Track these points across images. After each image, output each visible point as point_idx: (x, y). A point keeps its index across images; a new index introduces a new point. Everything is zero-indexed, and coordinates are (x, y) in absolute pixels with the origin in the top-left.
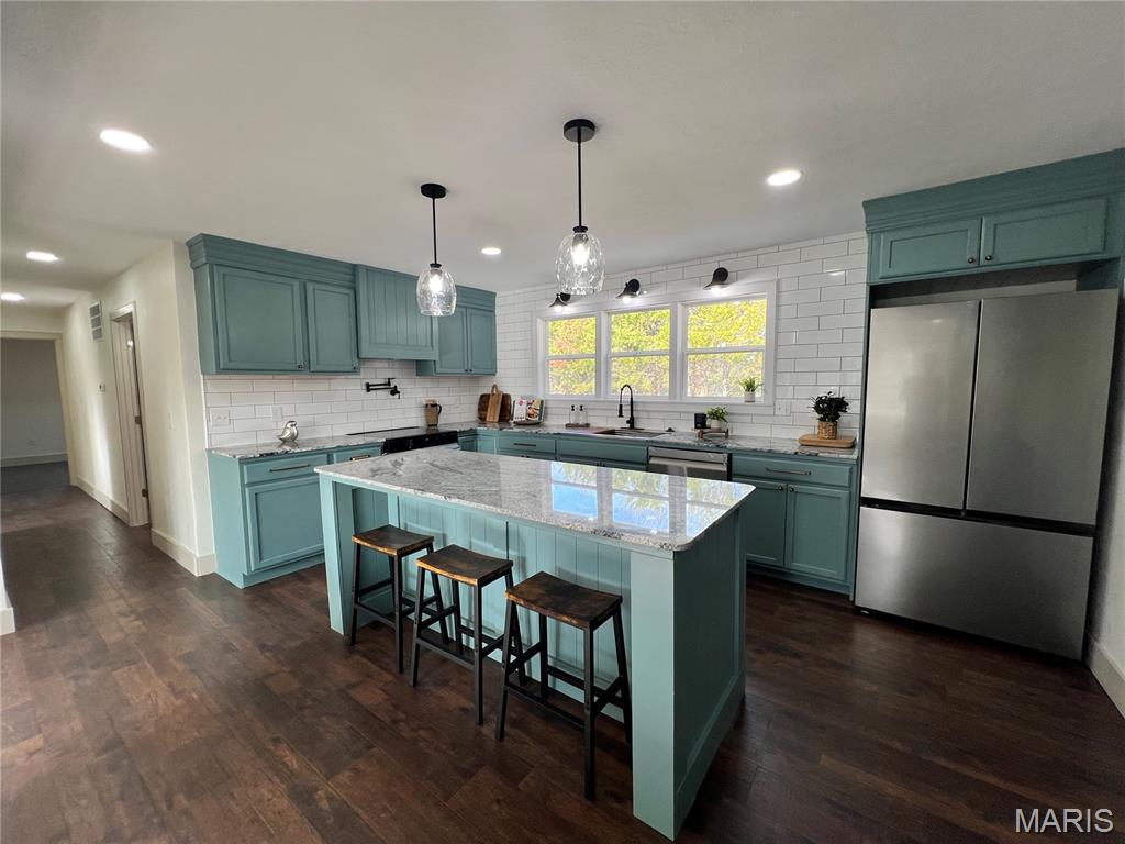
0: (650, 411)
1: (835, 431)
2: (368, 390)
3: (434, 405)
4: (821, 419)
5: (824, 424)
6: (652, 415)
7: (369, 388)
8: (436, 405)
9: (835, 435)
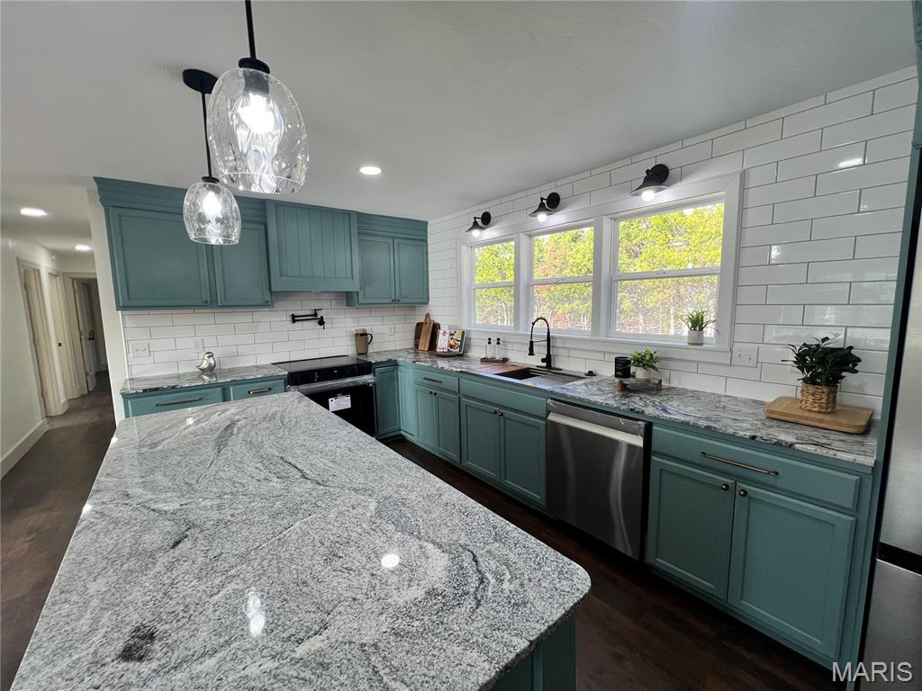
0: (569, 349)
1: (832, 401)
2: (294, 321)
3: (364, 334)
4: (805, 380)
5: (811, 389)
6: (573, 353)
7: (294, 319)
8: (366, 334)
9: (832, 407)
